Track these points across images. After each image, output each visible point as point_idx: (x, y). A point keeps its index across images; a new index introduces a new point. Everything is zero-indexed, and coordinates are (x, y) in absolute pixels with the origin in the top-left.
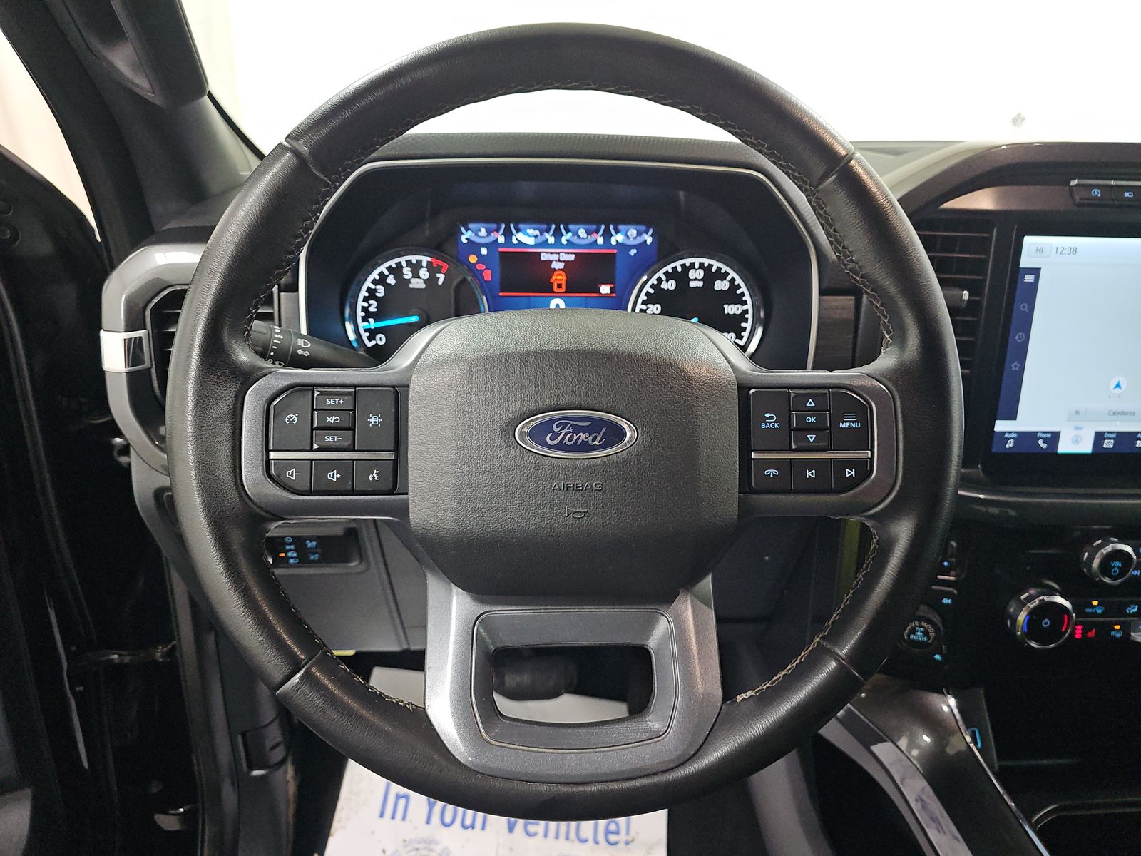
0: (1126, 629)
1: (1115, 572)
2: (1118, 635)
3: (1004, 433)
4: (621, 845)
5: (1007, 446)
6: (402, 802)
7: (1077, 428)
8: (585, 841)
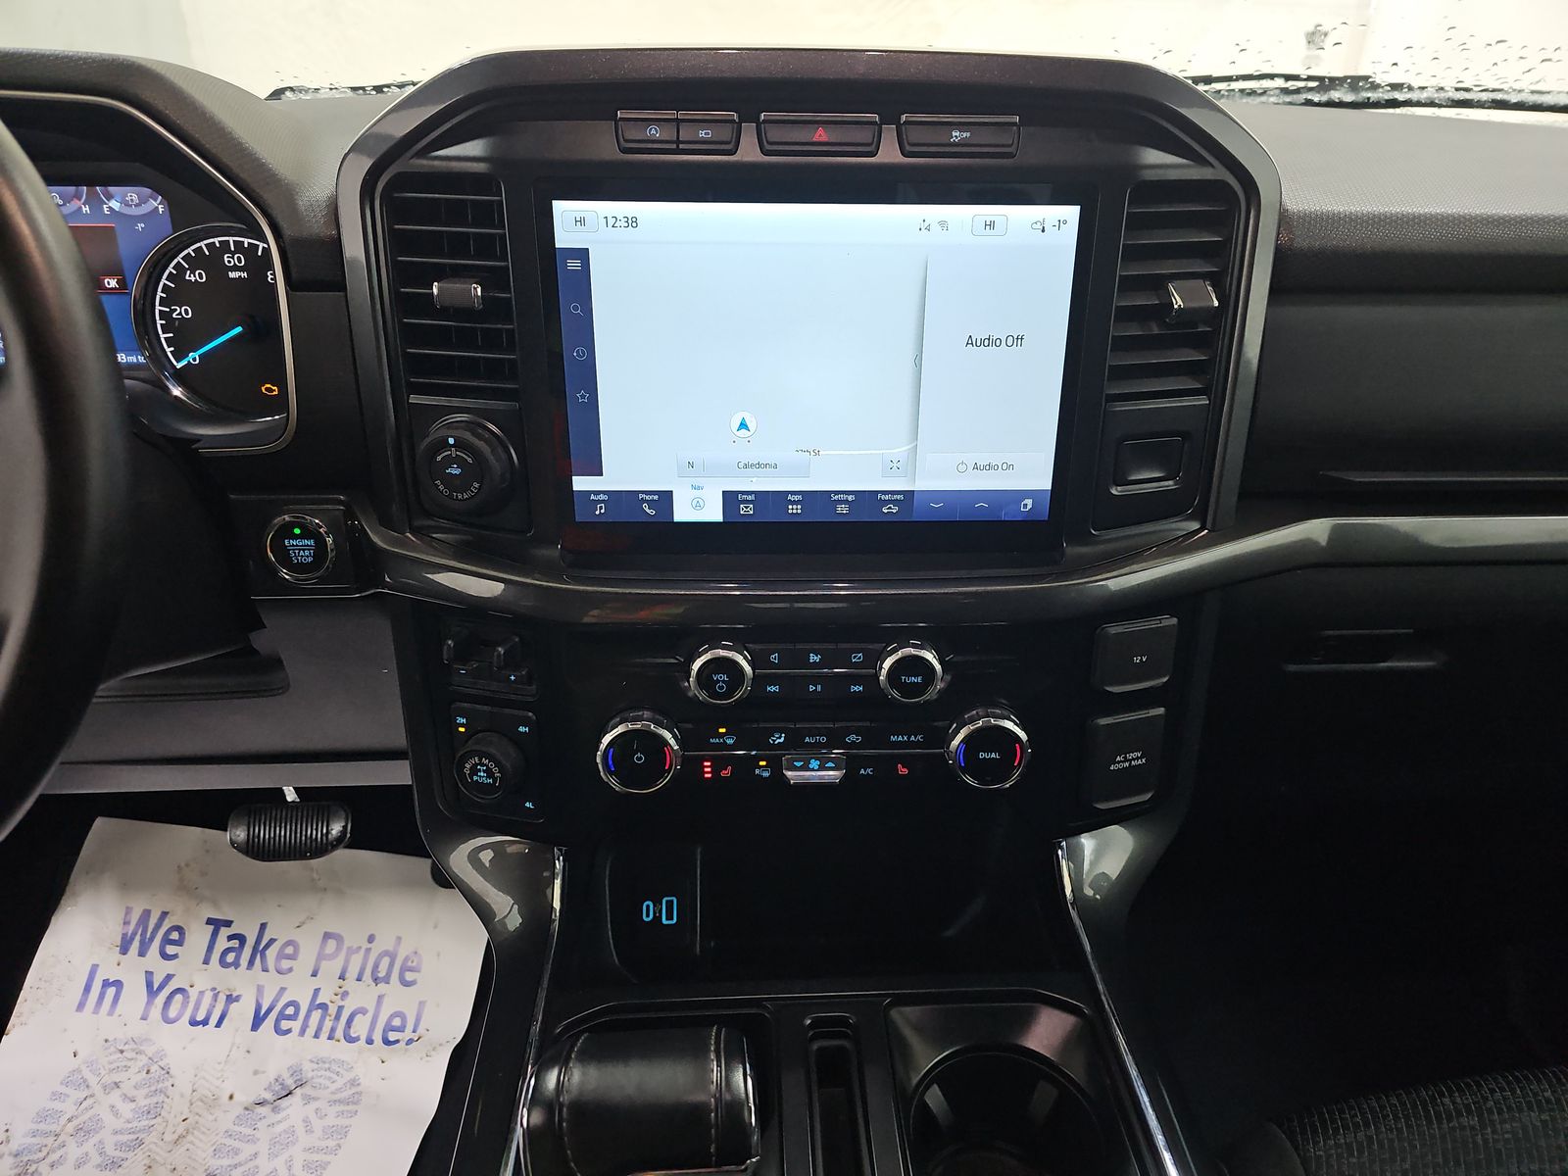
0: (776, 765)
1: (721, 688)
2: (766, 774)
3: (590, 493)
4: (402, 1044)
5: (597, 513)
6: (111, 991)
7: (694, 488)
8: (357, 1039)
